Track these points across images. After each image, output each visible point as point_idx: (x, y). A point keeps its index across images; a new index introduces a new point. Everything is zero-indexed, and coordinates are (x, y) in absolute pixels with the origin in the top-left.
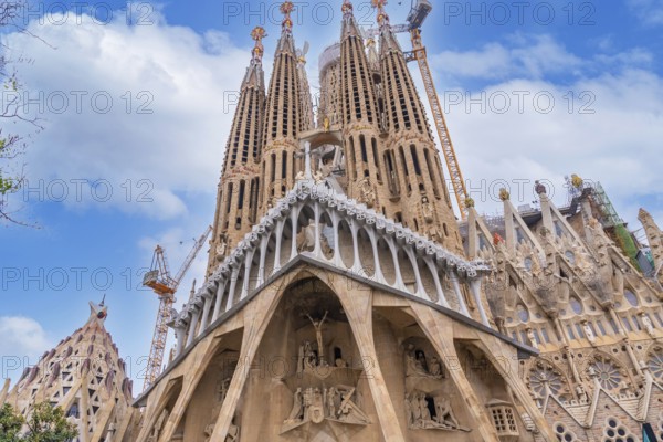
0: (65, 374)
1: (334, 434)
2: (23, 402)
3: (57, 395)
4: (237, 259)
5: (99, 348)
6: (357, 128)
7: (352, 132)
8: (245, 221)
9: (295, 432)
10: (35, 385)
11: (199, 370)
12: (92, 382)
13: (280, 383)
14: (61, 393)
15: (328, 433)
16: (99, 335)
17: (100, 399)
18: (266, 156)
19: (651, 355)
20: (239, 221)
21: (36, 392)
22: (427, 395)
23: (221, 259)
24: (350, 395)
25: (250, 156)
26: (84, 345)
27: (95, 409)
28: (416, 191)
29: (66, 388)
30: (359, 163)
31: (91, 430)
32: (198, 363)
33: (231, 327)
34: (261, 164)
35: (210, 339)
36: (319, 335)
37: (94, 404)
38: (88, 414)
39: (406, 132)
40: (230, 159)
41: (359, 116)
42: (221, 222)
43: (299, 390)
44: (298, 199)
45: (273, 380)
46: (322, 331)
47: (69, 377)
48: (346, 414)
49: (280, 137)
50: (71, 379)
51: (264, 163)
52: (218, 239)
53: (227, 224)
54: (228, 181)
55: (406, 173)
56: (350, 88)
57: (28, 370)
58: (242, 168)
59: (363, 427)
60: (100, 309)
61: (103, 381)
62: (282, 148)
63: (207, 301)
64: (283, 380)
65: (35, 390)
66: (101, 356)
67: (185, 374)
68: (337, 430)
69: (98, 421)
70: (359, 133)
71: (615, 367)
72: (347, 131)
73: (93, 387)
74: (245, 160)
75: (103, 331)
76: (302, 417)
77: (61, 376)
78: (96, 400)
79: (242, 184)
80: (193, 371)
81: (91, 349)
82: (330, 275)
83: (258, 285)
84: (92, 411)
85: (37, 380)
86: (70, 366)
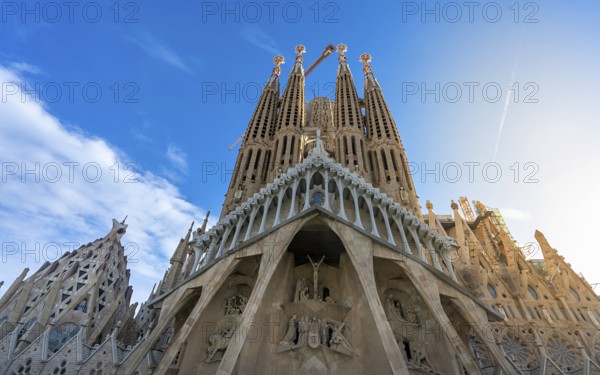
0: (82, 273)
1: (326, 360)
2: (37, 290)
3: (71, 289)
4: (258, 201)
5: (115, 257)
6: (350, 131)
7: (346, 133)
8: (258, 178)
9: (292, 353)
10: (52, 278)
11: (218, 283)
12: (103, 284)
13: (280, 308)
14: (75, 289)
15: (320, 359)
16: (116, 247)
17: (107, 299)
18: (279, 136)
19: (550, 340)
20: (253, 177)
21: (52, 284)
22: (405, 339)
23: (238, 202)
24: (340, 328)
25: (267, 134)
26: (103, 252)
27: (101, 307)
28: (393, 181)
29: (80, 285)
30: (350, 154)
31: (93, 326)
32: (218, 278)
33: (251, 252)
34: (274, 142)
35: (230, 259)
36: (316, 273)
37: (101, 302)
38: (94, 311)
39: (387, 140)
40: (252, 133)
41: (352, 124)
42: (240, 176)
43: (294, 317)
44: (313, 166)
45: (274, 305)
46: (319, 271)
47: (84, 275)
48: (337, 344)
49: (291, 125)
50: (86, 278)
51: (277, 142)
52: (236, 186)
53: (244, 178)
54: (249, 147)
55: (386, 168)
56: (346, 105)
57: (47, 264)
58: (260, 141)
59: (351, 357)
60: (121, 227)
61: (112, 285)
62: (293, 133)
63: (227, 229)
64: (282, 307)
65: (50, 282)
66: (114, 263)
67: (204, 285)
68: (329, 357)
69: (101, 319)
70: (351, 135)
71: (522, 345)
72: (341, 132)
73: (104, 288)
74: (263, 136)
75: (119, 244)
76: (296, 342)
77: (78, 274)
78: (104, 300)
79: (259, 152)
80: (212, 284)
81: (108, 257)
82: (340, 225)
83: (275, 224)
84: (97, 309)
85: (55, 273)
86: (87, 267)
